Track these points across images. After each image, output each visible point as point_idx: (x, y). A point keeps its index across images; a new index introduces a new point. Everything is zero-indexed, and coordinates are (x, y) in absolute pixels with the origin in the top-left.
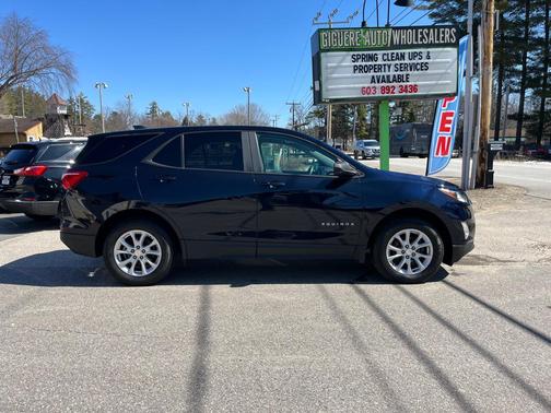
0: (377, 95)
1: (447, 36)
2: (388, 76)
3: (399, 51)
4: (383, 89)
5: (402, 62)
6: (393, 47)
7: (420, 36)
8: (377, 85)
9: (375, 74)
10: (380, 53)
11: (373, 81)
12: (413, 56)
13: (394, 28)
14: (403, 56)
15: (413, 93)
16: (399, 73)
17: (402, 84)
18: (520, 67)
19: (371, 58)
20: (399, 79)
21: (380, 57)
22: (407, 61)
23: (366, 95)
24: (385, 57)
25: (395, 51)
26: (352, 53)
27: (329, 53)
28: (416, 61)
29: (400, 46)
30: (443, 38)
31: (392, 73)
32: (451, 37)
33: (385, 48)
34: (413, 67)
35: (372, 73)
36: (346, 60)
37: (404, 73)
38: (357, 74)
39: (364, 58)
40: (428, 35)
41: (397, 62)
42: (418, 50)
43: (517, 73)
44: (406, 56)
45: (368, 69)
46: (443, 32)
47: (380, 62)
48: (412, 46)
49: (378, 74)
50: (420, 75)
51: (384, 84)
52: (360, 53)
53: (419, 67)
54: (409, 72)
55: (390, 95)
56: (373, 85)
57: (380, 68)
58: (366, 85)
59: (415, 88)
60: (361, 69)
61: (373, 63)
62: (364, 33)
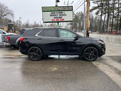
1: (70, 8)
6: (58, 11)
7: (64, 8)
8: (55, 19)
9: (55, 17)
10: (56, 12)
11: (54, 18)
13: (58, 7)
15: (63, 21)
17: (61, 19)
18: (112, 14)
20: (60, 18)
23: (53, 21)
26: (50, 12)
29: (60, 11)
30: (69, 9)
31: (59, 16)
32: (71, 8)
37: (61, 16)
40: (66, 8)
41: (59, 14)
43: (112, 15)
45: (53, 15)
46: (69, 8)
47: (56, 14)
49: (55, 16)
51: (57, 19)
53: (64, 15)
56: (54, 19)
59: (63, 20)
60: (51, 15)
61: (54, 14)
62: (52, 8)
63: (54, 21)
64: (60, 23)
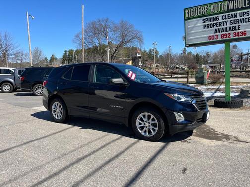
0: (218, 39)
2: (226, 28)
3: (233, 13)
4: (222, 36)
5: (235, 19)
6: (229, 11)
8: (218, 34)
9: (217, 28)
10: (220, 16)
11: (216, 32)
12: (243, 14)
13: (229, 1)
14: (235, 16)
15: (244, 36)
16: (233, 25)
17: (235, 31)
19: (214, 19)
20: (234, 28)
21: (220, 18)
22: (238, 18)
23: (211, 40)
24: (224, 17)
25: (230, 13)
26: (203, 18)
27: (189, 21)
28: (245, 17)
29: (234, 10)
31: (228, 25)
33: (224, 12)
34: (243, 21)
35: (215, 27)
36: (200, 22)
37: (237, 25)
38: (206, 29)
39: (210, 20)
41: (232, 19)
42: (245, 11)
44: (238, 15)
45: (213, 25)
47: (220, 20)
48: (242, 9)
49: (219, 27)
50: (247, 25)
51: (223, 33)
52: (208, 17)
53: (246, 20)
54: (240, 24)
55: (227, 38)
56: (216, 34)
57: (220, 24)
58: (211, 35)
59: (244, 33)
60: (208, 26)
61: (216, 22)
62: (210, 7)
63: (215, 40)
64: (232, 44)
